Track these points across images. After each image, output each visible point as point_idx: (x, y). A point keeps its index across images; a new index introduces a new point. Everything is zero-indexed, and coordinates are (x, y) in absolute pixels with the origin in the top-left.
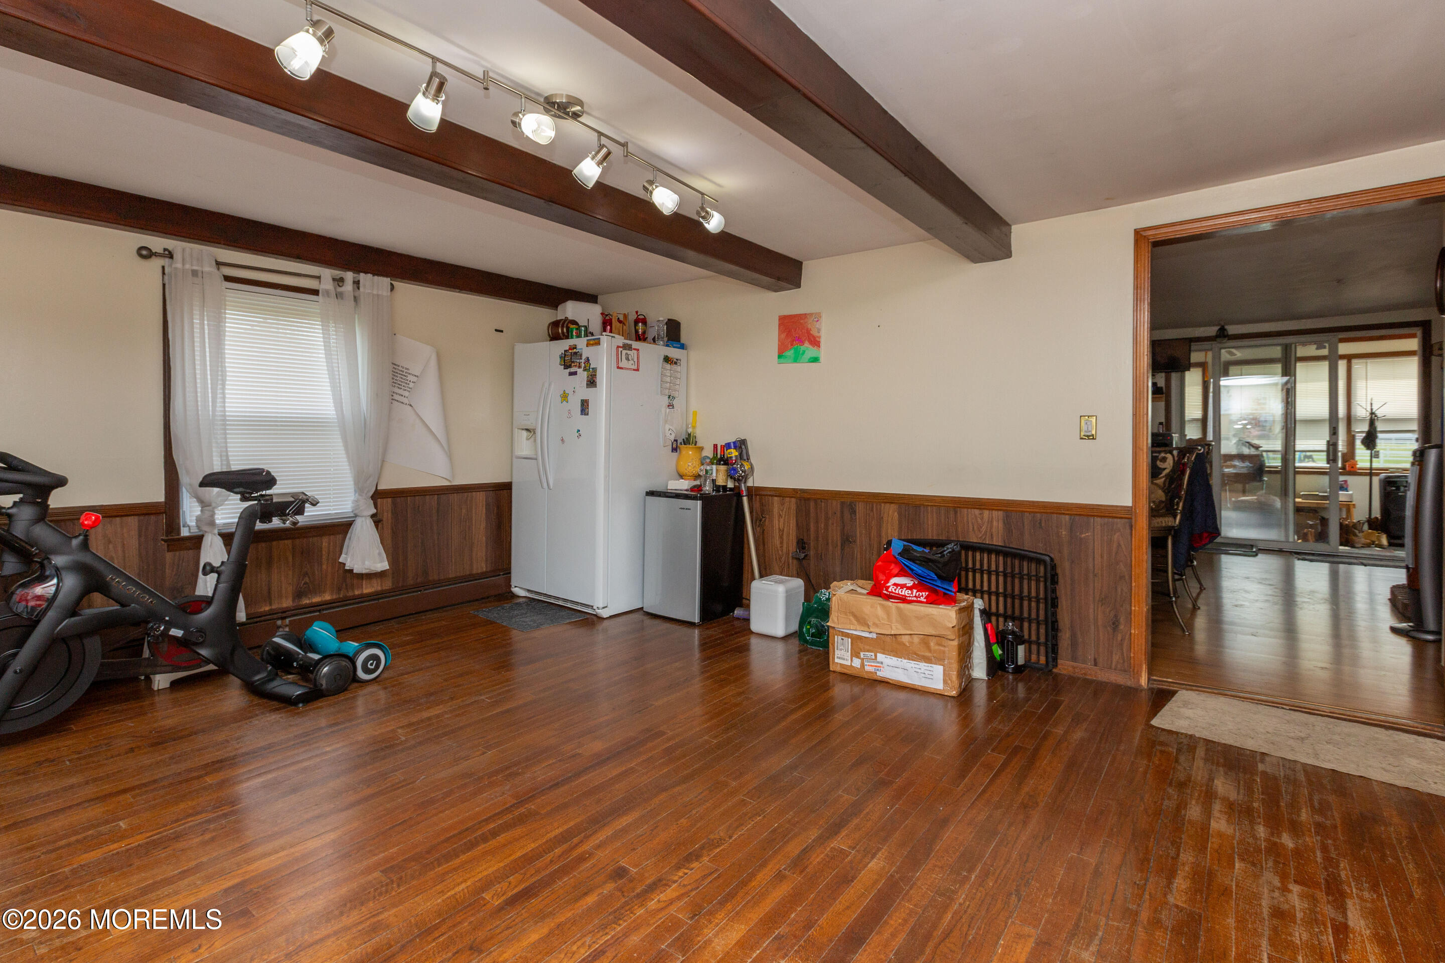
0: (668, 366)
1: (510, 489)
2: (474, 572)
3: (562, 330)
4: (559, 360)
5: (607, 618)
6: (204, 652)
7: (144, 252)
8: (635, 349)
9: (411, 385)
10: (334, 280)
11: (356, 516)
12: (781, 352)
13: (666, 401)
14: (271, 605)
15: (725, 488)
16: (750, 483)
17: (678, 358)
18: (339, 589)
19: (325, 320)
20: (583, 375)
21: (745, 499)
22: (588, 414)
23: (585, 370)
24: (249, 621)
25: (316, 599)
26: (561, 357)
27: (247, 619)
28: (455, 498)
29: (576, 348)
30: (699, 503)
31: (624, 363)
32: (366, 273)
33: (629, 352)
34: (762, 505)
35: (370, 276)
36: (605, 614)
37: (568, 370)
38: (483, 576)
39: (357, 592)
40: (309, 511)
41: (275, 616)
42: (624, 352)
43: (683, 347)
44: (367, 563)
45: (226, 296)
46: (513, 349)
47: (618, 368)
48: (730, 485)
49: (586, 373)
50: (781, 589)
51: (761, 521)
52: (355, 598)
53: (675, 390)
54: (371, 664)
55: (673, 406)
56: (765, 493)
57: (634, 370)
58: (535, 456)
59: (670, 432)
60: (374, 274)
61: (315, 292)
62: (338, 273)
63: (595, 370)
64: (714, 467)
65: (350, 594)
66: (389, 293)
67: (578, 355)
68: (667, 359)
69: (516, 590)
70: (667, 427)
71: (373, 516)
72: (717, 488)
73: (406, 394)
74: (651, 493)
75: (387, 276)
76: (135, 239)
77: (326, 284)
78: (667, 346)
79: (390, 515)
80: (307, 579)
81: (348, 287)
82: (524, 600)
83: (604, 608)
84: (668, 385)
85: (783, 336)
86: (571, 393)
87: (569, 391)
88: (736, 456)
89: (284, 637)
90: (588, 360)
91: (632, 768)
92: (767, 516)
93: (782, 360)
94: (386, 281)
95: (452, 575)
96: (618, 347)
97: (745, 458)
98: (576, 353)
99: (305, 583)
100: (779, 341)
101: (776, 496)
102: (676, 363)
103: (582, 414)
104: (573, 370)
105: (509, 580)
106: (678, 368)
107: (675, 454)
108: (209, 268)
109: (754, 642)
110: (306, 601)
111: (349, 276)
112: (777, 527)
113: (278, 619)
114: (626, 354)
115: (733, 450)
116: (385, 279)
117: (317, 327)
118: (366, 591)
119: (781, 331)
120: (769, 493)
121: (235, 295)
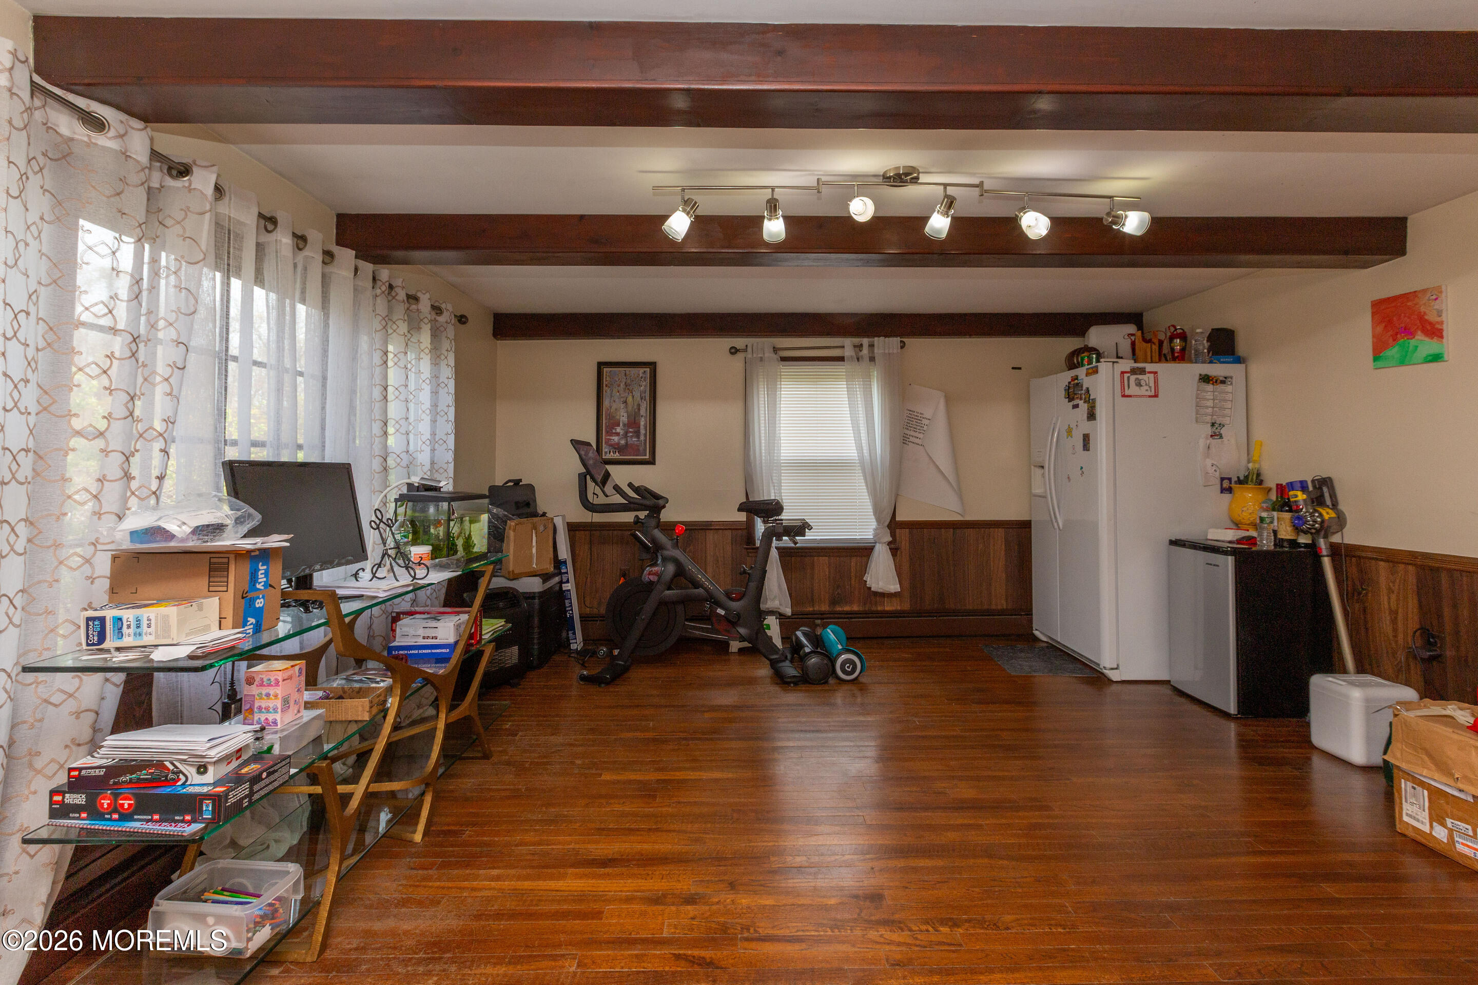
0: (1210, 387)
1: (1030, 527)
2: (993, 607)
3: (1077, 360)
4: (1064, 392)
5: (1117, 682)
6: (742, 631)
7: (733, 350)
8: (1150, 372)
9: (925, 427)
10: (855, 346)
11: (875, 543)
12: (1378, 350)
13: (1208, 430)
14: (813, 606)
15: (1293, 543)
16: (1336, 539)
17: (1227, 374)
18: (865, 604)
19: (849, 378)
20: (1083, 407)
21: (1326, 562)
22: (1089, 450)
23: (1085, 402)
24: (794, 617)
25: (847, 608)
26: (1065, 390)
27: (792, 615)
28: (970, 533)
29: (1077, 379)
30: (1230, 560)
31: (1133, 390)
32: (879, 336)
33: (1140, 377)
34: (1361, 571)
35: (882, 338)
36: (1115, 676)
37: (1071, 404)
38: (1002, 612)
39: (880, 608)
40: (810, 535)
41: (815, 616)
42: (1133, 378)
43: (1239, 360)
44: (880, 583)
45: (781, 372)
46: (1028, 386)
47: (1124, 396)
48: (1303, 540)
49: (1086, 405)
50: (1356, 694)
51: (1360, 593)
52: (877, 612)
53: (1224, 416)
54: (848, 667)
55: (1221, 437)
56: (1364, 554)
57: (1150, 396)
58: (1044, 494)
59: (1214, 468)
60: (886, 336)
61: (841, 359)
62: (856, 340)
63: (1094, 400)
64: (1275, 514)
65: (874, 608)
66: (899, 350)
67: (1079, 386)
68: (1206, 379)
69: (1036, 633)
70: (1209, 462)
71: (889, 543)
72: (1279, 542)
73: (921, 436)
74: (1174, 543)
75: (896, 336)
76: (728, 342)
77: (848, 352)
78: (1211, 362)
79: (907, 544)
80: (839, 591)
81: (865, 351)
82: (1046, 645)
83: (1112, 669)
84: (1210, 410)
85: (1380, 329)
86: (1074, 427)
87: (1073, 425)
88: (1304, 500)
89: (805, 634)
90: (1088, 390)
91: (981, 825)
92: (1370, 589)
93: (1380, 364)
94: (895, 341)
95: (970, 607)
96: (1123, 373)
97: (1328, 502)
98: (1077, 384)
99: (838, 594)
100: (1374, 336)
101: (1382, 560)
102: (1223, 382)
103: (1084, 450)
104: (1075, 402)
105: (1031, 621)
106: (1229, 388)
107: (1227, 496)
108: (769, 354)
109: (1317, 762)
110: (838, 609)
111: (865, 341)
112: (1386, 606)
113: (818, 619)
114: (1137, 379)
115: (1299, 493)
116: (895, 339)
117: (843, 385)
118: (888, 608)
119: (1375, 324)
120: (1370, 555)
121: (787, 369)
